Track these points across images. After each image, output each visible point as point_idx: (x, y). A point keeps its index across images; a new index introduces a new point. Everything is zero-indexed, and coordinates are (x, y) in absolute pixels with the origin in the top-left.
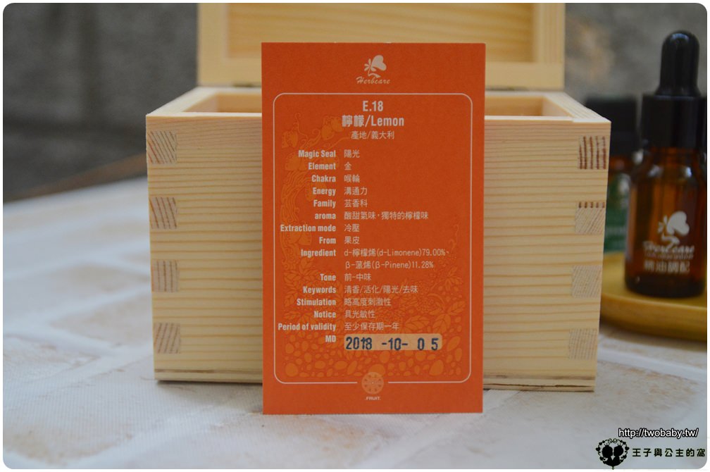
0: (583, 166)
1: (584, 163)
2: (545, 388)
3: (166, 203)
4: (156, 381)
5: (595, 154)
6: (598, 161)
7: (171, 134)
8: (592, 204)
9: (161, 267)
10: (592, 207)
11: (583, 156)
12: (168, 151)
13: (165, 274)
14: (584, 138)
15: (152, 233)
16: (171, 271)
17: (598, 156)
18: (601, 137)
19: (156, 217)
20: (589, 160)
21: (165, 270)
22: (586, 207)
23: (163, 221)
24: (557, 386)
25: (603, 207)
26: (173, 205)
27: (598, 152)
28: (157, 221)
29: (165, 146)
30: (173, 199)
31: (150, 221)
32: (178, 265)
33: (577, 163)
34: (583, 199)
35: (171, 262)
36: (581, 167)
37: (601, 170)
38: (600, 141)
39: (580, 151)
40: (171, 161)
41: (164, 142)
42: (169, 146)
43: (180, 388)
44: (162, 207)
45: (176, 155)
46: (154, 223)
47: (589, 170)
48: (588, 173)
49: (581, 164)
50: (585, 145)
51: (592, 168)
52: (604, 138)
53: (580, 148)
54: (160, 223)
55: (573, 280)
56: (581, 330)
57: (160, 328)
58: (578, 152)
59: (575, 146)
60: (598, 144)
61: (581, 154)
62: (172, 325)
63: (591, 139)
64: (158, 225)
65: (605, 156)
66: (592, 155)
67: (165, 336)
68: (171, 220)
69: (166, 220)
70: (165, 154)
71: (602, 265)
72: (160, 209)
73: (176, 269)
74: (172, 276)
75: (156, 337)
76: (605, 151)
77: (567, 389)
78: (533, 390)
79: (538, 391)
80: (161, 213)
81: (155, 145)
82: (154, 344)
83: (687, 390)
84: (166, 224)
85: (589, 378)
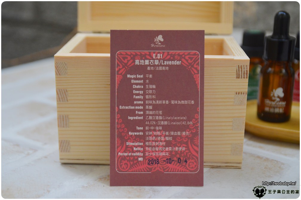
0: (238, 77)
2: (221, 167)
3: (63, 92)
4: (60, 163)
5: (243, 72)
6: (244, 75)
7: (65, 63)
8: (241, 93)
9: (62, 117)
11: (238, 73)
12: (64, 70)
13: (63, 121)
14: (239, 66)
15: (58, 104)
16: (66, 119)
17: (244, 73)
18: (246, 65)
19: (59, 97)
20: (240, 74)
21: (63, 119)
22: (239, 94)
24: (226, 166)
25: (246, 94)
26: (66, 92)
27: (244, 71)
28: (59, 99)
29: (63, 68)
30: (66, 90)
31: (57, 99)
32: (69, 116)
33: (235, 76)
34: (238, 91)
35: (66, 116)
36: (237, 78)
37: (246, 79)
38: (245, 67)
39: (237, 71)
40: (65, 74)
41: (62, 66)
43: (71, 167)
44: (61, 93)
45: (67, 72)
46: (59, 100)
47: (240, 79)
49: (237, 76)
50: (239, 69)
51: (241, 78)
52: (247, 66)
53: (237, 70)
54: (61, 100)
55: (233, 124)
56: (236, 144)
57: (62, 142)
58: (236, 72)
59: (235, 69)
60: (244, 68)
61: (237, 72)
62: (67, 141)
63: (241, 66)
65: (247, 73)
66: (242, 73)
67: (64, 145)
68: (65, 98)
69: (63, 98)
70: (62, 71)
71: (245, 118)
72: (61, 94)
73: (68, 118)
74: (66, 121)
75: (60, 146)
76: (247, 71)
77: (230, 167)
78: (216, 168)
79: (218, 168)
80: (61, 96)
81: (58, 68)
82: (60, 148)
83: (280, 167)
84: (64, 100)
85: (240, 163)
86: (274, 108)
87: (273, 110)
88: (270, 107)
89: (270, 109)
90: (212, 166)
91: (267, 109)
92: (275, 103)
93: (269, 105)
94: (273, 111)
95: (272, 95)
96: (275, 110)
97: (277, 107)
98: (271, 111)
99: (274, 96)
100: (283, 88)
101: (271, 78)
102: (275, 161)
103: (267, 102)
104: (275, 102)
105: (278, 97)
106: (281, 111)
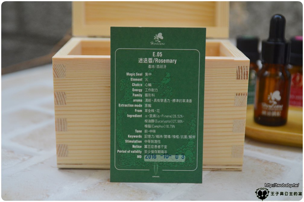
1: (238, 77)
2: (222, 170)
3: (61, 94)
4: (57, 169)
5: (243, 73)
6: (244, 76)
7: (63, 65)
9: (60, 121)
10: (242, 95)
11: (238, 74)
12: (62, 72)
13: (61, 124)
14: (239, 67)
15: (55, 107)
16: (64, 123)
19: (57, 100)
20: (241, 76)
21: (61, 122)
22: (239, 95)
23: (60, 102)
24: (227, 169)
25: (246, 95)
26: (64, 95)
27: (244, 72)
29: (61, 70)
30: (64, 93)
31: (55, 102)
32: (67, 120)
33: (236, 77)
34: (238, 92)
35: (63, 119)
36: (237, 79)
37: (246, 80)
38: (246, 68)
39: (237, 72)
40: (63, 77)
41: (60, 68)
42: (62, 70)
43: (69, 172)
45: (65, 74)
46: (56, 103)
47: (240, 80)
48: (240, 81)
49: (237, 77)
50: (239, 70)
51: (242, 79)
52: (247, 67)
53: (237, 71)
54: (59, 103)
55: (234, 125)
56: (237, 146)
57: (59, 146)
58: (236, 72)
59: (235, 70)
60: (244, 69)
61: (237, 73)
62: (64, 145)
63: (241, 67)
64: (58, 104)
65: (247, 74)
66: (242, 74)
67: (62, 150)
68: (64, 101)
69: (61, 101)
70: (60, 73)
71: (245, 119)
72: (59, 97)
73: (66, 122)
74: (64, 125)
75: (58, 150)
76: (247, 72)
77: (231, 170)
78: (217, 171)
79: (219, 171)
80: (59, 99)
81: (56, 70)
82: (57, 153)
83: (280, 169)
84: (62, 103)
85: (240, 166)
86: (271, 111)
87: (270, 113)
88: (267, 110)
89: (267, 113)
90: (213, 169)
91: (264, 113)
92: (272, 107)
93: (266, 109)
94: (270, 115)
95: (269, 98)
96: (272, 114)
97: (274, 111)
98: (269, 115)
99: (271, 99)
100: (280, 91)
101: (267, 82)
102: (275, 163)
103: (264, 105)
104: (273, 105)
105: (275, 100)
106: (278, 114)
